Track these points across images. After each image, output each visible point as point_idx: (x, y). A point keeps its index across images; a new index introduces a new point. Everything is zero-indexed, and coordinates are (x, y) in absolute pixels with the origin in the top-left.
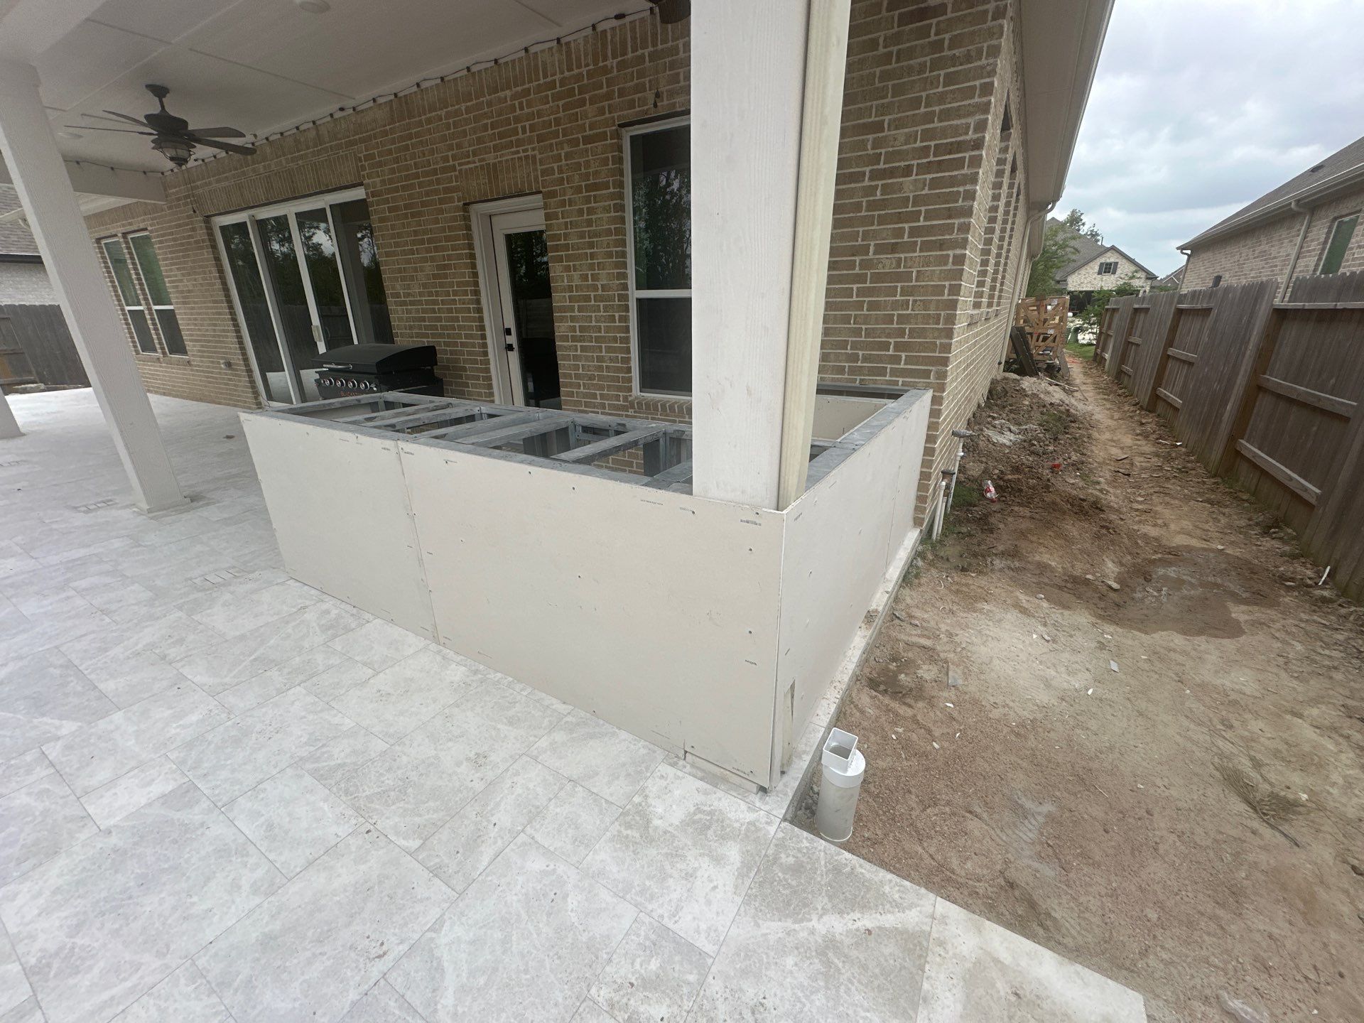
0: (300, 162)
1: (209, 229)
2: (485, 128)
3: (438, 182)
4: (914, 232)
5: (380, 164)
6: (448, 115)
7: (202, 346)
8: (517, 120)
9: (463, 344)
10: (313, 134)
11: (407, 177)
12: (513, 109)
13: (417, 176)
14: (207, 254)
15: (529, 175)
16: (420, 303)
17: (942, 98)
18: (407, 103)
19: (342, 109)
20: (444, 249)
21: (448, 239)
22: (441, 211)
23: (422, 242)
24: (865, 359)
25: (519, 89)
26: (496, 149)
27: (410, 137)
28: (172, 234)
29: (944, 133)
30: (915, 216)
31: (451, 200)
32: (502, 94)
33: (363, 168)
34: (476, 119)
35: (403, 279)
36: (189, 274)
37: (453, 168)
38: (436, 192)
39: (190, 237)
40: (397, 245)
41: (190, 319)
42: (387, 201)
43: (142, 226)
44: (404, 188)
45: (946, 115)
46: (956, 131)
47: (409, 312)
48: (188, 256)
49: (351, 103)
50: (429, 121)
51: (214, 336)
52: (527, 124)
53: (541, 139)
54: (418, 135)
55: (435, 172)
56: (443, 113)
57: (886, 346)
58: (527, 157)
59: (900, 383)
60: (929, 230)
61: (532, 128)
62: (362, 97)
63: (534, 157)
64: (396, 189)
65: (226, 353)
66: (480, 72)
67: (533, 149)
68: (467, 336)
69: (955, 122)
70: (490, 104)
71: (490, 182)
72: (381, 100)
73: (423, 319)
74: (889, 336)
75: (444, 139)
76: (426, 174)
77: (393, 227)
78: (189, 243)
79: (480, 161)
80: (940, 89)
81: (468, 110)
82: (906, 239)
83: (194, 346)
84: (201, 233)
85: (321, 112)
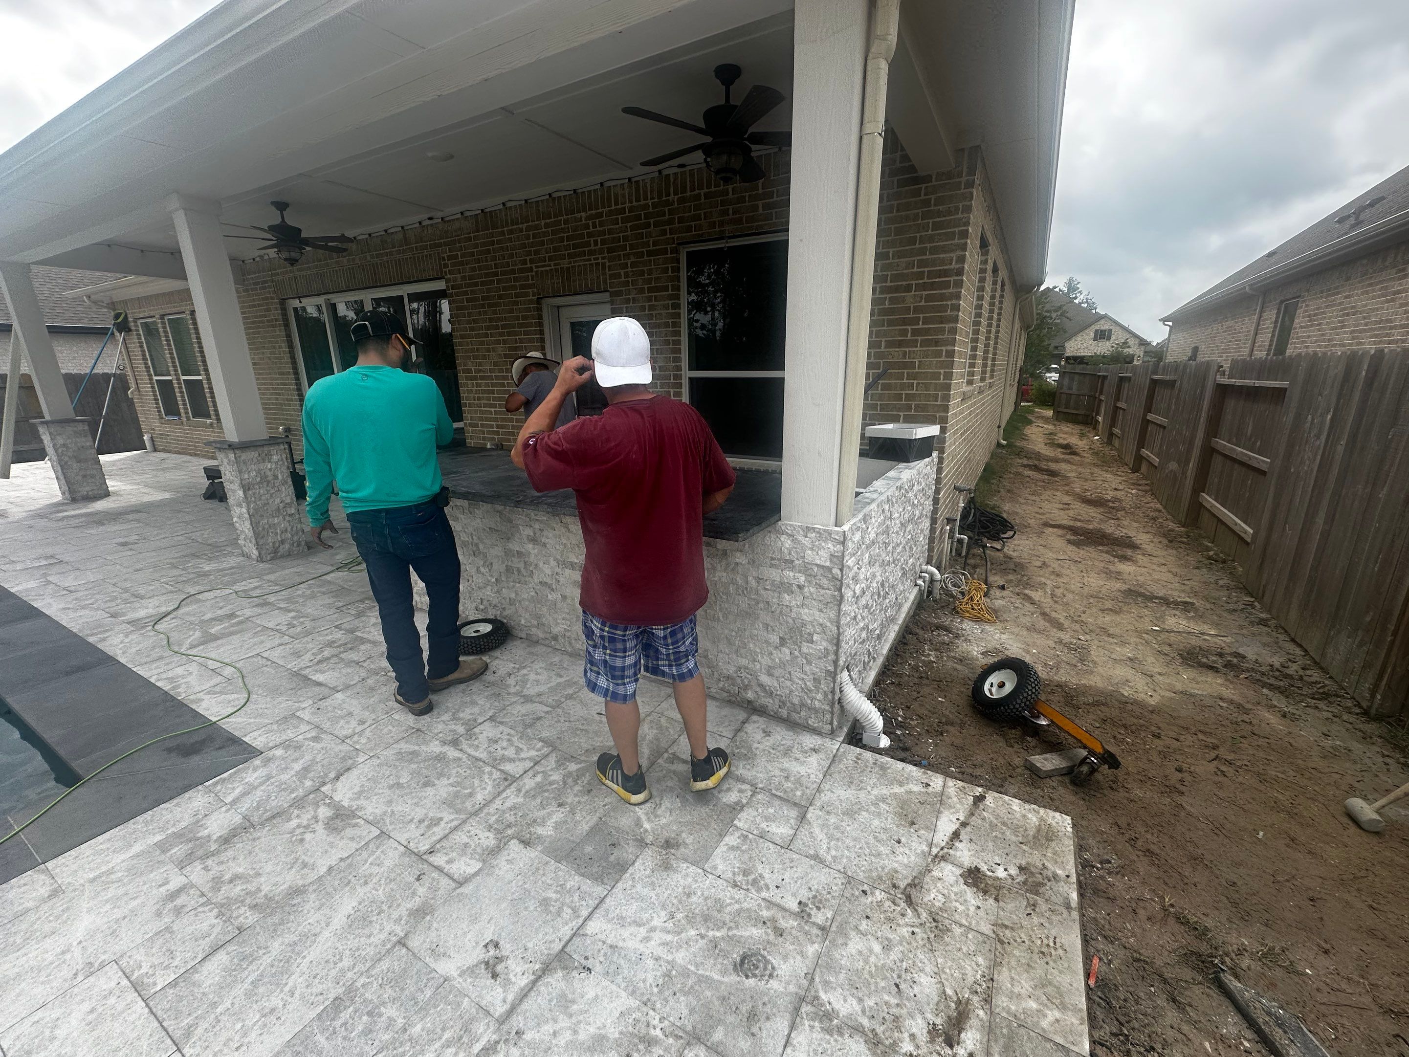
0: (385, 258)
1: (284, 310)
2: (561, 240)
3: (516, 280)
5: (462, 263)
6: (528, 229)
8: (590, 235)
10: (400, 236)
11: (487, 275)
12: (587, 226)
13: (496, 274)
14: (280, 332)
15: (598, 277)
16: (490, 378)
17: (931, 239)
18: (491, 217)
19: (430, 219)
20: (516, 334)
21: (521, 326)
22: (516, 303)
23: (497, 328)
25: (594, 212)
26: (570, 256)
27: (492, 243)
29: (933, 263)
30: (915, 321)
31: (526, 295)
32: (578, 215)
33: (446, 266)
34: (554, 233)
35: (475, 358)
37: (531, 270)
38: (514, 287)
39: (265, 316)
40: (472, 329)
42: (466, 293)
44: (483, 284)
45: (934, 251)
46: (943, 262)
47: (478, 385)
48: (259, 333)
49: (440, 214)
50: (511, 232)
51: (276, 404)
52: (599, 239)
53: (610, 250)
54: (499, 242)
55: (513, 272)
56: (524, 226)
58: (597, 264)
60: (926, 332)
61: (603, 242)
62: (452, 211)
63: (604, 264)
64: (476, 284)
65: (286, 420)
66: (559, 197)
67: (604, 258)
69: (941, 256)
70: (566, 222)
71: (563, 282)
72: (468, 214)
75: (523, 246)
76: (504, 273)
77: (470, 314)
78: (261, 322)
79: (555, 265)
80: (930, 232)
81: (547, 225)
84: (276, 314)
85: (412, 220)
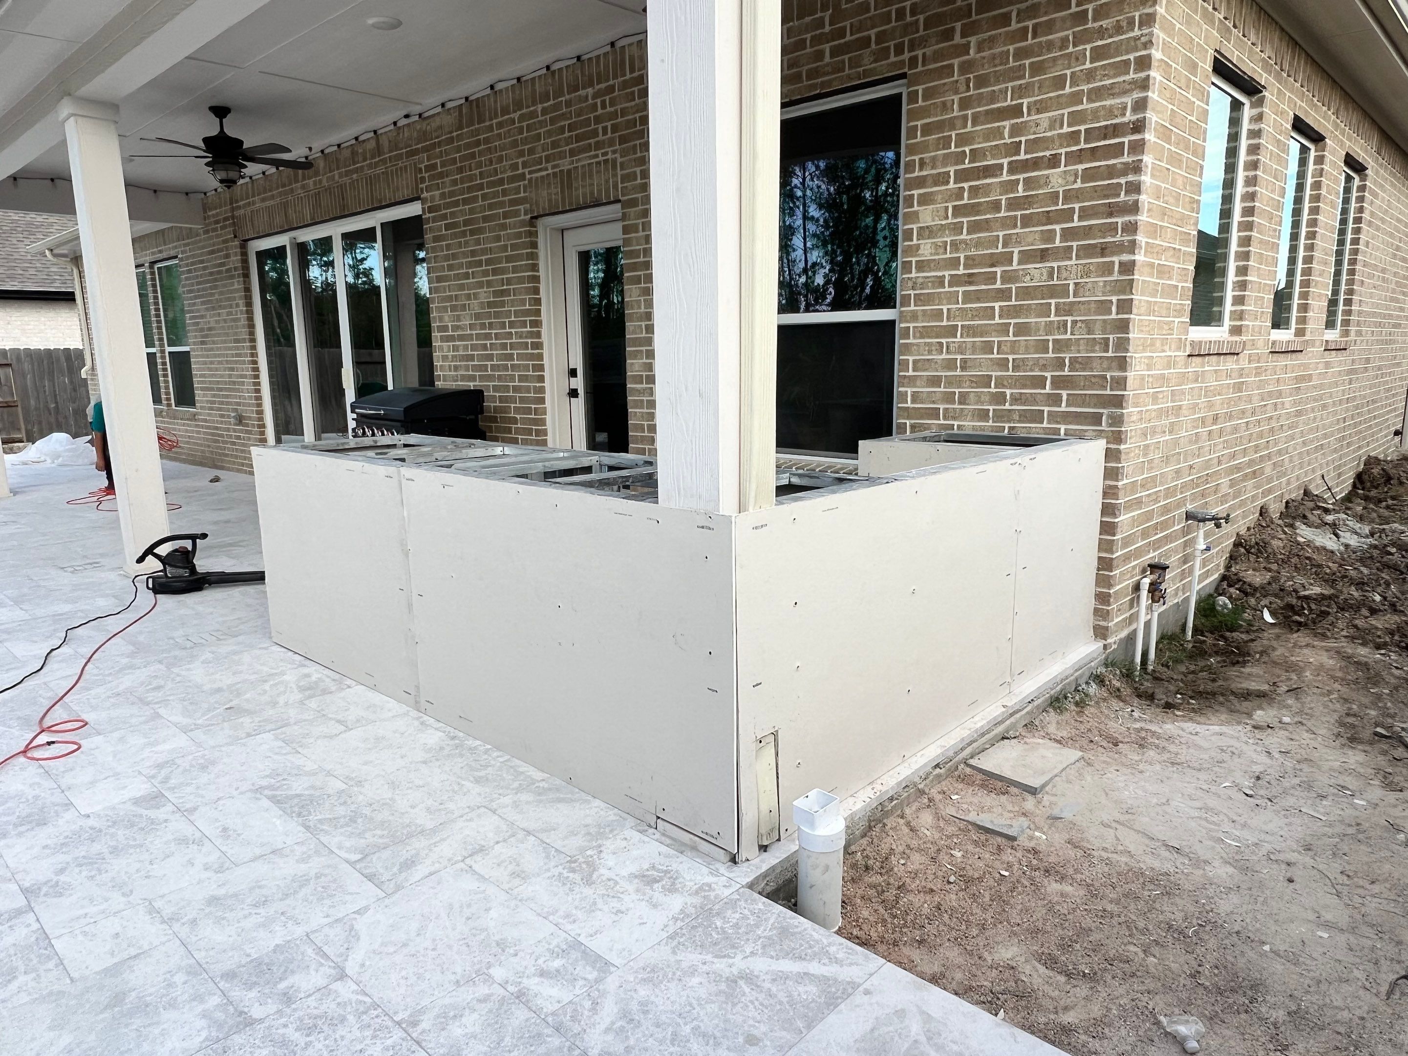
0: (355, 176)
1: (244, 254)
2: (562, 130)
3: (505, 193)
4: (1068, 234)
5: (441, 175)
6: (522, 118)
7: (214, 396)
8: (598, 120)
9: (516, 389)
10: (372, 145)
11: (470, 189)
12: (594, 107)
13: (481, 187)
14: (237, 285)
15: (607, 181)
16: (470, 337)
17: (1090, 75)
18: (478, 106)
19: (407, 116)
20: (503, 271)
21: (509, 259)
22: (503, 227)
23: (479, 263)
24: (1015, 400)
25: (603, 86)
26: (572, 153)
27: (478, 143)
28: (202, 262)
29: (1095, 115)
30: (1067, 215)
31: (516, 213)
32: (582, 92)
33: (423, 180)
34: (553, 121)
35: (454, 308)
36: (213, 308)
37: (522, 177)
38: (501, 204)
39: (222, 265)
40: (451, 268)
41: (205, 363)
42: (444, 217)
43: (172, 253)
44: (465, 201)
45: (1097, 94)
46: (1110, 112)
47: (456, 349)
48: (216, 287)
49: (417, 109)
50: (500, 125)
51: (230, 383)
52: (609, 124)
53: (623, 140)
54: (487, 141)
55: (501, 182)
56: (516, 116)
57: (1040, 382)
58: (606, 161)
59: (1062, 432)
60: (1088, 232)
61: (615, 129)
62: (430, 102)
63: (614, 161)
64: (456, 204)
65: (239, 404)
66: (560, 70)
67: (614, 152)
68: (522, 378)
69: (1108, 103)
70: (569, 104)
71: (562, 191)
72: (449, 105)
73: (471, 358)
74: (1044, 368)
75: (515, 144)
76: (491, 184)
77: (448, 247)
78: (219, 272)
79: (554, 167)
80: (1088, 65)
81: (545, 111)
82: (1058, 243)
83: (204, 395)
84: (235, 260)
85: (383, 120)
